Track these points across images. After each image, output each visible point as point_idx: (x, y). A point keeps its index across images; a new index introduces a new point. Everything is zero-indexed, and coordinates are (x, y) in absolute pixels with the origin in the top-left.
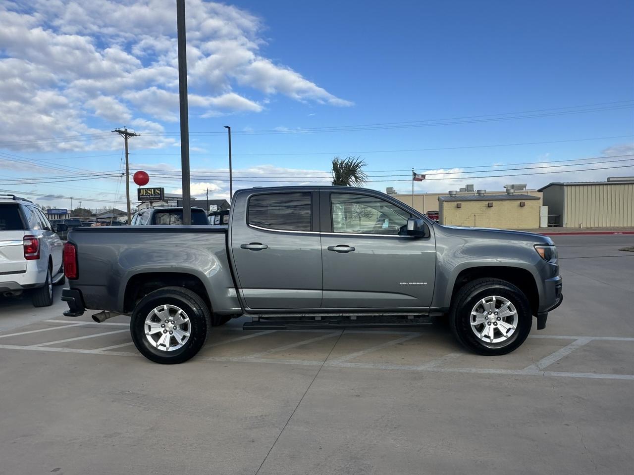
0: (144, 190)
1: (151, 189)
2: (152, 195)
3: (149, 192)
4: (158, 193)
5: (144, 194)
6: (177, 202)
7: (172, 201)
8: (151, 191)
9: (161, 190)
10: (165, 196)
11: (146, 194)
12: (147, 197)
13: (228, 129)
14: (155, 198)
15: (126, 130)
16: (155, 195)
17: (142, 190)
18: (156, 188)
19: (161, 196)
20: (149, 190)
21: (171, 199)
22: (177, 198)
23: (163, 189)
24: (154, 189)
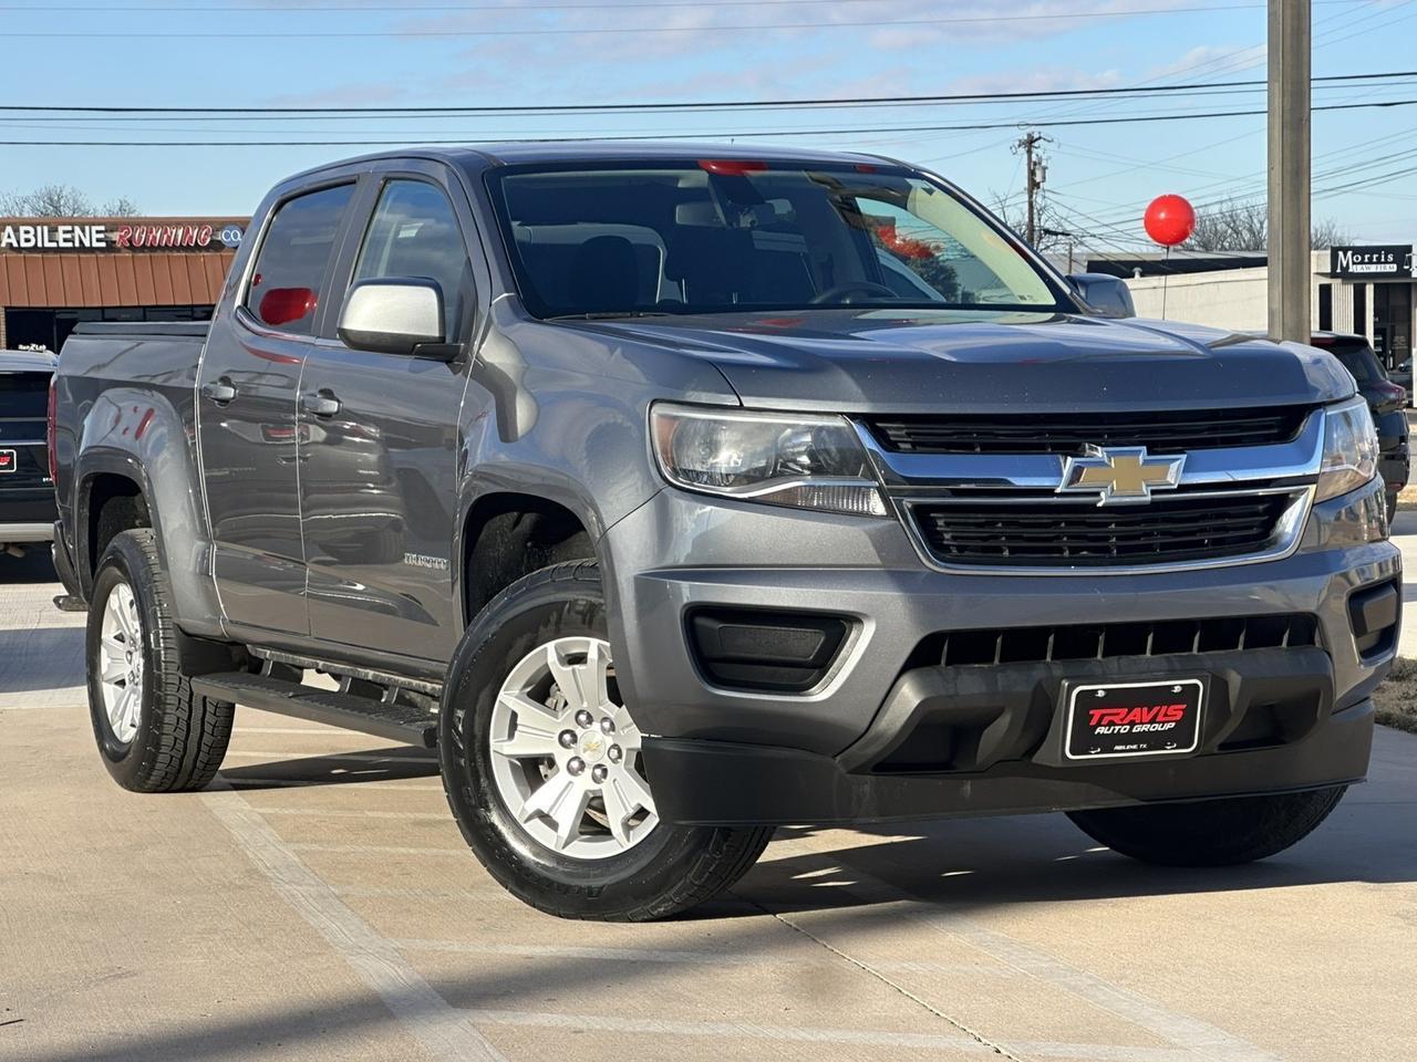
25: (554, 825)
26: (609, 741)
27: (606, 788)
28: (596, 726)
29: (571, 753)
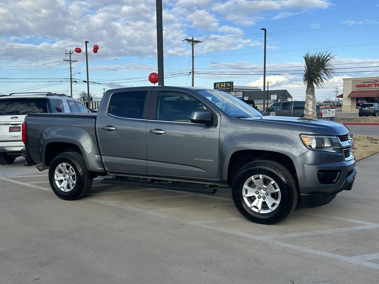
0: (219, 84)
1: (224, 83)
2: (224, 88)
3: (222, 85)
4: (229, 86)
5: (219, 87)
6: (243, 93)
7: (239, 92)
8: (224, 85)
9: (231, 83)
10: (234, 88)
11: (220, 87)
12: (221, 89)
13: (264, 30)
14: (226, 90)
15: (193, 38)
16: (226, 88)
17: (217, 84)
18: (227, 82)
19: (231, 89)
20: (222, 84)
21: (238, 90)
22: (243, 89)
23: (233, 82)
24: (226, 83)
25: (257, 208)
26: (265, 192)
27: (266, 200)
28: (262, 190)
29: (258, 195)
